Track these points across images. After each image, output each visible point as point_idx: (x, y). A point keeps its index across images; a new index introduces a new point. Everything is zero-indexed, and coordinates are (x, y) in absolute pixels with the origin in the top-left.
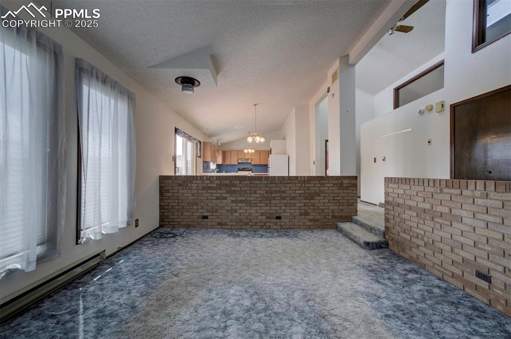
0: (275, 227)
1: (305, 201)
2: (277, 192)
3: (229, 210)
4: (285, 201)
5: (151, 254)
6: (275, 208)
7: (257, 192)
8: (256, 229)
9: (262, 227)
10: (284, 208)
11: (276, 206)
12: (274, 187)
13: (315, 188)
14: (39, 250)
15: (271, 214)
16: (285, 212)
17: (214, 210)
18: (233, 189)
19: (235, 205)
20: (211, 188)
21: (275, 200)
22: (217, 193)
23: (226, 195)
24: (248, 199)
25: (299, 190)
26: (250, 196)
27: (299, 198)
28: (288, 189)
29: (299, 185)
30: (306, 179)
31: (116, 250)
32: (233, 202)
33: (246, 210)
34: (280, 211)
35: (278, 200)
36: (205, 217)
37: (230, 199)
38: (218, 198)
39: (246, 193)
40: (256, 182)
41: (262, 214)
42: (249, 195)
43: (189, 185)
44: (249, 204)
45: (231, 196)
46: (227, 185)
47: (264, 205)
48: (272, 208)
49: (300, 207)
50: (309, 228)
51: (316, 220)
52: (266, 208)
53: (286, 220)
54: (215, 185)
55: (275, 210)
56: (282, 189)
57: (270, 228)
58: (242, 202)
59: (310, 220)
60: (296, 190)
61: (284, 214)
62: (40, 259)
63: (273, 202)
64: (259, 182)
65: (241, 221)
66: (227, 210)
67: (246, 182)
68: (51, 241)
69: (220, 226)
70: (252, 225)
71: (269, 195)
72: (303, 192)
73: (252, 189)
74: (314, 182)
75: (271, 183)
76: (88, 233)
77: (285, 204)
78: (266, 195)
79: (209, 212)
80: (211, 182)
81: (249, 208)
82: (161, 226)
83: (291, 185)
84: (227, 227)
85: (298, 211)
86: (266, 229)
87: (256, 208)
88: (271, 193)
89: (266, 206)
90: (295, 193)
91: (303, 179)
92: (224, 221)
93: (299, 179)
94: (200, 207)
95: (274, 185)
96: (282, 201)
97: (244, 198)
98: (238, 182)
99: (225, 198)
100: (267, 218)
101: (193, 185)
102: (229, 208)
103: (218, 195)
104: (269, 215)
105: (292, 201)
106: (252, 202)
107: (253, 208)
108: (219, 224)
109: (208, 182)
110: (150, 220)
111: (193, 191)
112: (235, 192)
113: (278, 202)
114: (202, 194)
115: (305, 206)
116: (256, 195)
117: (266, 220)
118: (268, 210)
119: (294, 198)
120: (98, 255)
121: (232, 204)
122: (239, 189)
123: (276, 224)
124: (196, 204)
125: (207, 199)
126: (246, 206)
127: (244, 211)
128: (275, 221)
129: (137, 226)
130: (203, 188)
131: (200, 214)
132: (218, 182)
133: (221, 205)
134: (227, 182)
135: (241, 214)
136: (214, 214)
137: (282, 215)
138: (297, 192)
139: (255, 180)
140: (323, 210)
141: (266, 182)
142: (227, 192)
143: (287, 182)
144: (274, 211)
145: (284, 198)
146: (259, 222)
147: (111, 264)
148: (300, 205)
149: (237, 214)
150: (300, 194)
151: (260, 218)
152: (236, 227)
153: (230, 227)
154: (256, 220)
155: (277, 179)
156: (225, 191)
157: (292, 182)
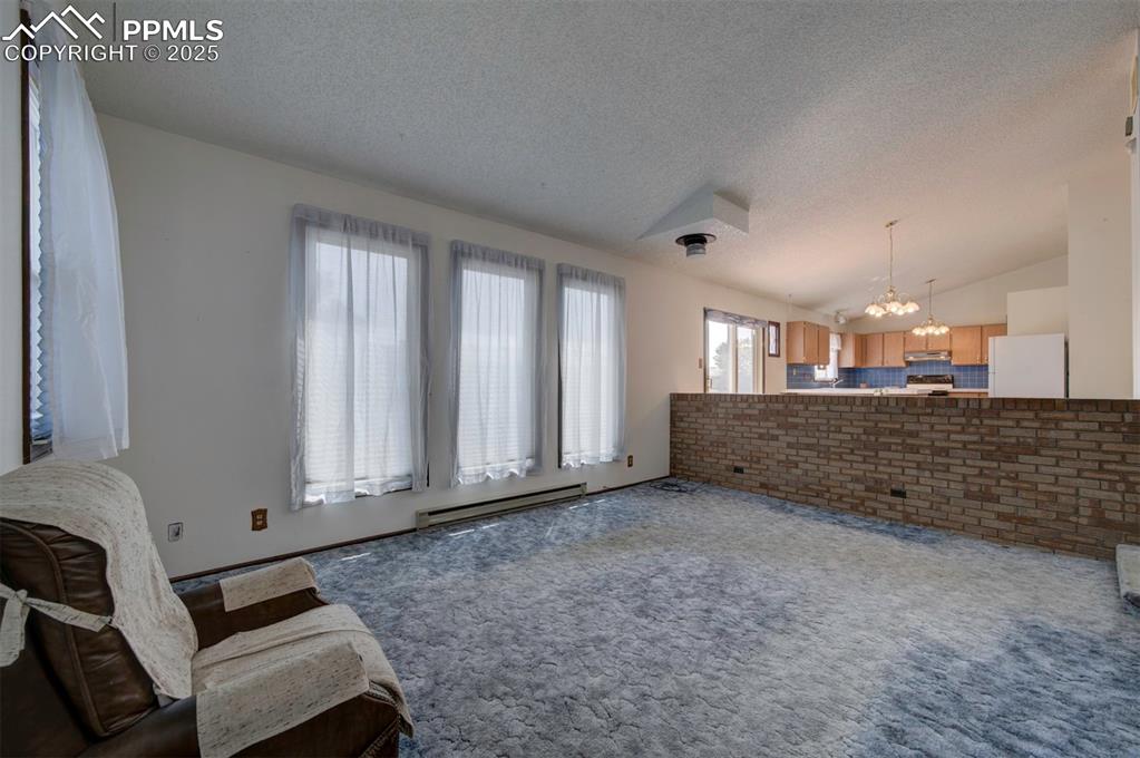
0: (891, 514)
1: (985, 464)
2: (892, 432)
3: (782, 462)
4: (918, 457)
6: (889, 470)
7: (844, 429)
8: (842, 509)
9: (854, 508)
10: (915, 472)
11: (890, 465)
12: (886, 422)
13: (1018, 432)
14: (529, 463)
15: (877, 481)
16: (918, 483)
17: (755, 459)
18: (790, 420)
19: (794, 452)
20: (750, 417)
21: (889, 450)
22: (759, 427)
23: (776, 432)
24: (822, 442)
25: (963, 431)
26: (828, 438)
28: (926, 427)
29: (963, 420)
30: (986, 405)
31: (602, 489)
32: (790, 445)
33: (818, 465)
34: (902, 478)
35: (897, 451)
36: (738, 470)
37: (785, 440)
38: (761, 437)
39: (818, 430)
40: (841, 408)
41: (856, 480)
42: (825, 435)
43: (713, 410)
44: (825, 453)
45: (787, 435)
46: (778, 413)
47: (860, 459)
48: (881, 468)
49: (965, 477)
50: (998, 537)
51: (1022, 520)
52: (863, 466)
53: (920, 503)
54: (756, 412)
55: (890, 474)
56: (908, 427)
57: (874, 513)
58: (808, 447)
59: (1001, 516)
60: (949, 432)
61: (915, 488)
62: (530, 472)
63: (881, 454)
64: (847, 409)
65: (806, 486)
66: (779, 462)
67: (816, 408)
68: (537, 456)
69: (764, 491)
70: (830, 500)
71: (873, 438)
72: (975, 438)
73: (832, 422)
74: (1018, 415)
75: (877, 411)
76: (568, 460)
77: (919, 464)
78: (864, 437)
79: (746, 460)
80: (749, 407)
81: (825, 462)
82: (672, 475)
83: (934, 419)
84: (779, 494)
85: (961, 486)
86: (866, 514)
87: (840, 464)
88: (878, 434)
89: (864, 462)
90: (948, 440)
91: (973, 405)
92: (774, 481)
94: (729, 451)
95: (886, 417)
96: (909, 456)
97: (814, 441)
98: (801, 407)
99: (775, 438)
100: (868, 489)
101: (719, 410)
102: (783, 457)
103: (762, 431)
104: (871, 484)
105: (939, 460)
106: (832, 449)
107: (833, 463)
108: (763, 486)
109: (745, 405)
110: (655, 462)
111: (719, 422)
112: (795, 426)
113: (899, 456)
114: (733, 426)
115: (981, 474)
116: (840, 436)
117: (864, 494)
118: (871, 471)
119: (946, 452)
120: (578, 486)
121: (788, 451)
122: (803, 421)
123: (891, 507)
124: (724, 445)
125: (743, 437)
126: (818, 457)
127: (814, 467)
128: (890, 499)
129: (630, 465)
130: (736, 417)
131: (731, 463)
132: (762, 406)
133: (767, 449)
134: (780, 406)
135: (806, 472)
136: (754, 466)
137: (907, 487)
138: (954, 437)
140: (1054, 497)
141: (863, 409)
142: (779, 427)
143: (920, 411)
144: (886, 477)
145: (915, 450)
146: (847, 496)
147: (591, 501)
148: (964, 470)
149: (799, 472)
150: (965, 444)
151: (850, 486)
152: (797, 497)
153: (783, 495)
154: (840, 491)
155: (892, 403)
156: (775, 425)
157: (936, 411)
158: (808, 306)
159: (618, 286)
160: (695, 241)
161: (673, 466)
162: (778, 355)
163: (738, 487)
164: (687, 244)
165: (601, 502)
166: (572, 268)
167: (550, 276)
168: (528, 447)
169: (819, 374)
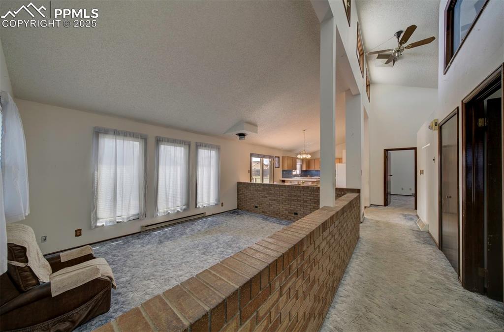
0: (294, 219)
1: (315, 205)
2: (295, 196)
4: (300, 203)
5: (220, 219)
6: (294, 207)
7: (283, 195)
8: (282, 219)
9: (286, 218)
10: (299, 207)
11: (294, 206)
14: (184, 207)
15: (291, 210)
16: (300, 211)
17: (261, 204)
18: (270, 192)
20: (259, 191)
21: (294, 201)
22: (262, 194)
23: (266, 195)
24: (278, 199)
25: (310, 196)
27: (310, 202)
28: (302, 195)
29: (310, 193)
30: (315, 189)
31: (211, 214)
32: (270, 199)
33: (277, 206)
34: (296, 209)
35: (296, 201)
36: (256, 207)
38: (262, 197)
39: (277, 195)
40: (283, 188)
41: (286, 210)
42: (279, 196)
44: (279, 202)
45: (269, 196)
46: (267, 189)
47: (287, 204)
48: (292, 206)
49: (310, 208)
52: (288, 206)
53: (300, 216)
54: (261, 189)
55: (294, 208)
56: (298, 194)
57: (290, 220)
58: (274, 200)
60: (308, 196)
62: (185, 210)
63: (292, 202)
65: (274, 212)
68: (188, 204)
69: (263, 214)
70: (280, 216)
71: (290, 198)
72: (312, 198)
73: (281, 193)
77: (300, 205)
78: (288, 197)
79: (258, 204)
80: (259, 187)
81: (279, 204)
82: (238, 208)
83: (304, 192)
84: (267, 214)
86: (288, 220)
87: (282, 205)
88: (291, 196)
90: (307, 198)
91: (312, 188)
92: (266, 210)
93: (310, 188)
94: (254, 201)
95: (293, 191)
96: (298, 203)
97: (276, 198)
99: (266, 197)
100: (289, 213)
102: (268, 203)
104: (290, 211)
105: (305, 204)
108: (263, 212)
110: (232, 204)
111: (251, 192)
112: (271, 194)
113: (296, 203)
114: (255, 193)
116: (282, 197)
118: (290, 207)
119: (306, 202)
120: (203, 214)
121: (270, 201)
122: (273, 192)
124: (253, 199)
125: (257, 197)
126: (277, 203)
128: (294, 215)
129: (222, 206)
130: (256, 190)
131: (254, 205)
132: (263, 187)
133: (264, 201)
135: (274, 207)
136: (261, 206)
137: (298, 212)
138: (308, 197)
139: (282, 187)
142: (267, 194)
145: (300, 201)
146: (284, 215)
147: (206, 218)
148: (310, 207)
149: (272, 208)
150: (311, 199)
151: (285, 212)
154: (282, 213)
157: (305, 190)
158: (290, 151)
159: (218, 148)
160: (242, 135)
161: (238, 206)
162: (279, 167)
163: (255, 213)
164: (239, 136)
165: (210, 219)
166: (201, 143)
167: (193, 146)
168: (184, 202)
169: (294, 173)
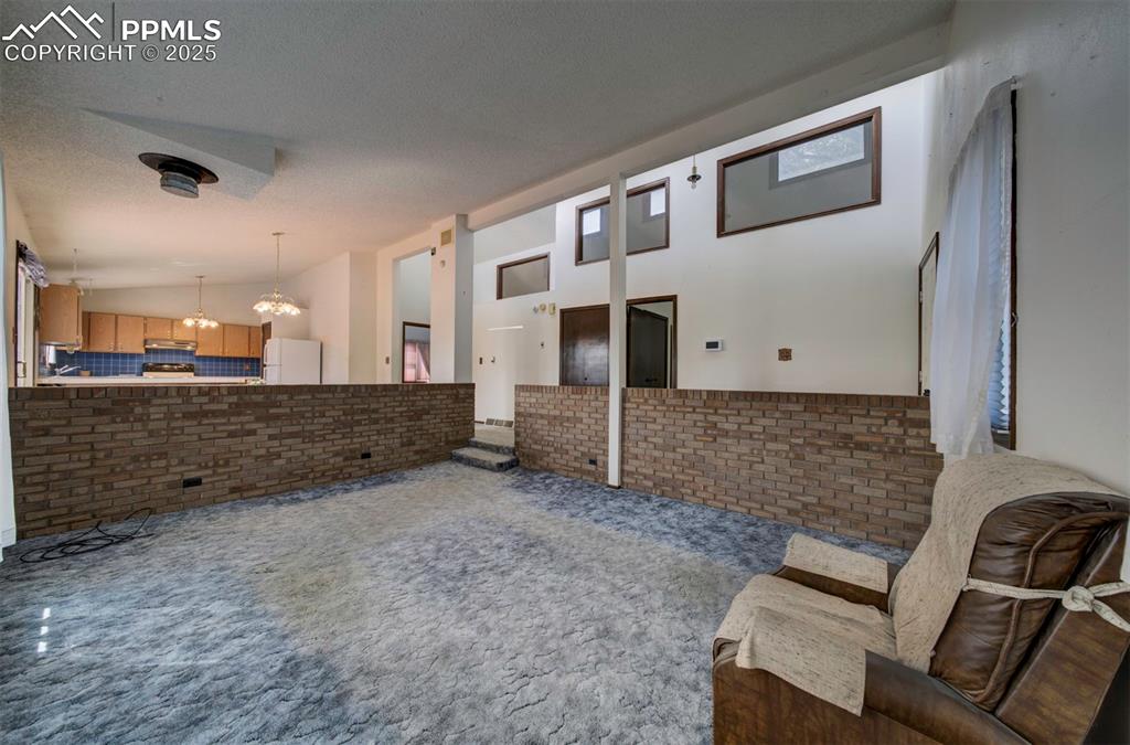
0: (361, 473)
1: (409, 424)
2: (363, 411)
3: (262, 456)
4: (378, 427)
6: (360, 440)
7: (327, 414)
8: (324, 483)
9: (335, 478)
10: (375, 437)
11: (361, 436)
12: (357, 404)
13: (422, 403)
15: (351, 451)
16: (378, 445)
17: (221, 462)
18: (271, 411)
19: (276, 443)
20: (214, 414)
21: (361, 425)
22: (229, 423)
23: (254, 426)
24: (308, 428)
25: (400, 406)
26: (312, 423)
27: (400, 419)
28: (382, 405)
29: (400, 398)
30: (411, 388)
32: (271, 437)
33: (302, 451)
34: (369, 444)
35: (365, 425)
36: (193, 482)
37: (264, 431)
38: (231, 435)
39: (303, 417)
40: (325, 396)
41: (337, 454)
42: (309, 421)
43: (138, 410)
44: (310, 438)
45: (268, 427)
46: (257, 405)
47: (340, 436)
48: (355, 440)
49: (401, 433)
50: (415, 465)
51: (424, 452)
52: (343, 442)
53: (379, 458)
54: (226, 407)
55: (361, 443)
56: (373, 406)
57: (349, 476)
58: (292, 435)
59: (416, 452)
60: (394, 406)
61: (376, 448)
63: (356, 429)
64: (330, 396)
65: (290, 474)
66: (257, 457)
67: (302, 397)
69: (235, 496)
70: (314, 478)
71: (349, 418)
72: (405, 409)
73: (317, 408)
74: (422, 393)
75: (353, 396)
77: (378, 431)
78: (343, 418)
79: (207, 467)
80: (212, 401)
81: (310, 445)
83: (387, 399)
84: (257, 492)
85: (399, 440)
86: (344, 479)
87: (323, 444)
88: (353, 414)
89: (344, 438)
90: (394, 412)
92: (250, 480)
93: (400, 389)
94: (174, 462)
95: (359, 400)
96: (373, 427)
97: (299, 428)
98: (285, 397)
99: (253, 432)
100: (346, 459)
101: (152, 410)
102: (263, 451)
103: (233, 427)
104: (349, 454)
105: (389, 426)
106: (317, 433)
107: (317, 445)
108: (234, 490)
109: (205, 399)
111: (152, 426)
112: (277, 417)
113: (367, 428)
114: (182, 428)
115: (408, 431)
116: (324, 420)
117: (342, 464)
118: (348, 445)
119: (391, 420)
121: (270, 443)
122: (288, 410)
123: (361, 467)
124: (163, 455)
125: (200, 439)
126: (304, 442)
127: (298, 453)
128: (360, 462)
130: (187, 415)
131: (178, 477)
132: (234, 399)
133: (241, 448)
134: (260, 398)
135: (289, 460)
136: (220, 470)
137: (371, 450)
138: (397, 409)
139: (323, 392)
140: (433, 434)
141: (343, 395)
142: (258, 420)
143: (379, 394)
144: (358, 446)
145: (376, 422)
146: (329, 470)
148: (400, 430)
149: (281, 462)
150: (401, 412)
151: (332, 461)
152: (279, 488)
153: (263, 491)
154: (323, 468)
155: (363, 390)
156: (252, 418)
157: (389, 393)
